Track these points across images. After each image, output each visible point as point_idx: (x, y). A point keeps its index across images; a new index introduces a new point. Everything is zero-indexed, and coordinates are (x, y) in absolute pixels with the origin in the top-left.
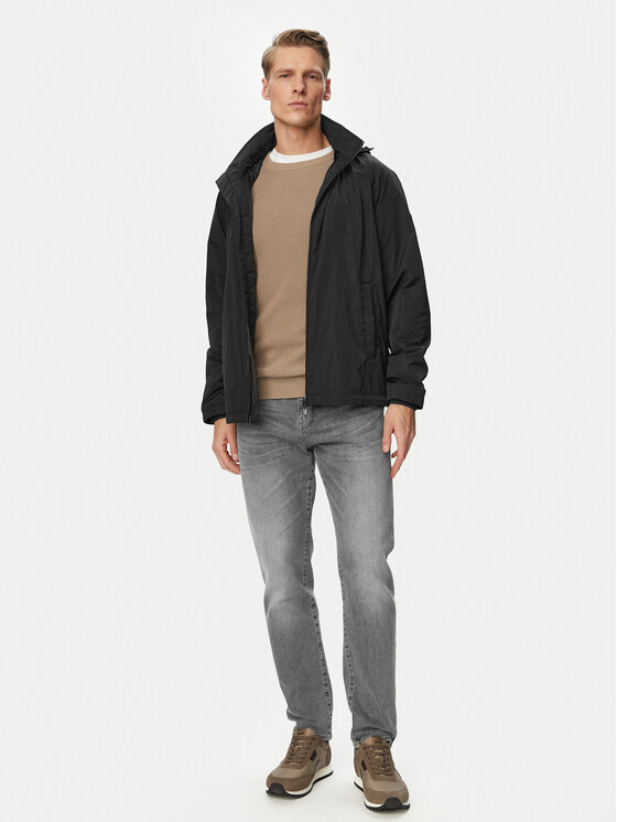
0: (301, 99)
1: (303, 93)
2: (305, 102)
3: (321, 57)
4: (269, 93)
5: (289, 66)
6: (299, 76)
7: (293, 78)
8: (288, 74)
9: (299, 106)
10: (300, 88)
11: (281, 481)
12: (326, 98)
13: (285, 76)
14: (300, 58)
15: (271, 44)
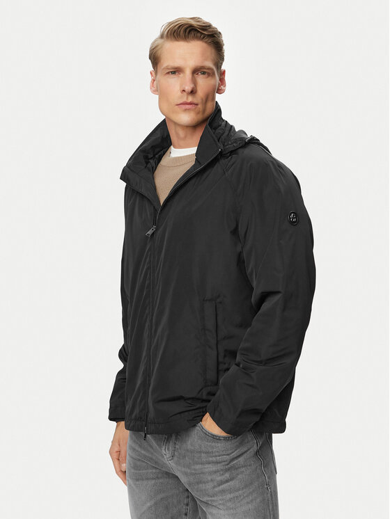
0: (190, 99)
1: (193, 92)
2: (196, 102)
3: (213, 51)
4: (157, 88)
5: (177, 63)
6: (188, 73)
7: (182, 75)
8: (176, 71)
9: (188, 107)
10: (188, 88)
11: (149, 504)
12: (220, 91)
13: (173, 73)
14: (189, 53)
15: (158, 34)
